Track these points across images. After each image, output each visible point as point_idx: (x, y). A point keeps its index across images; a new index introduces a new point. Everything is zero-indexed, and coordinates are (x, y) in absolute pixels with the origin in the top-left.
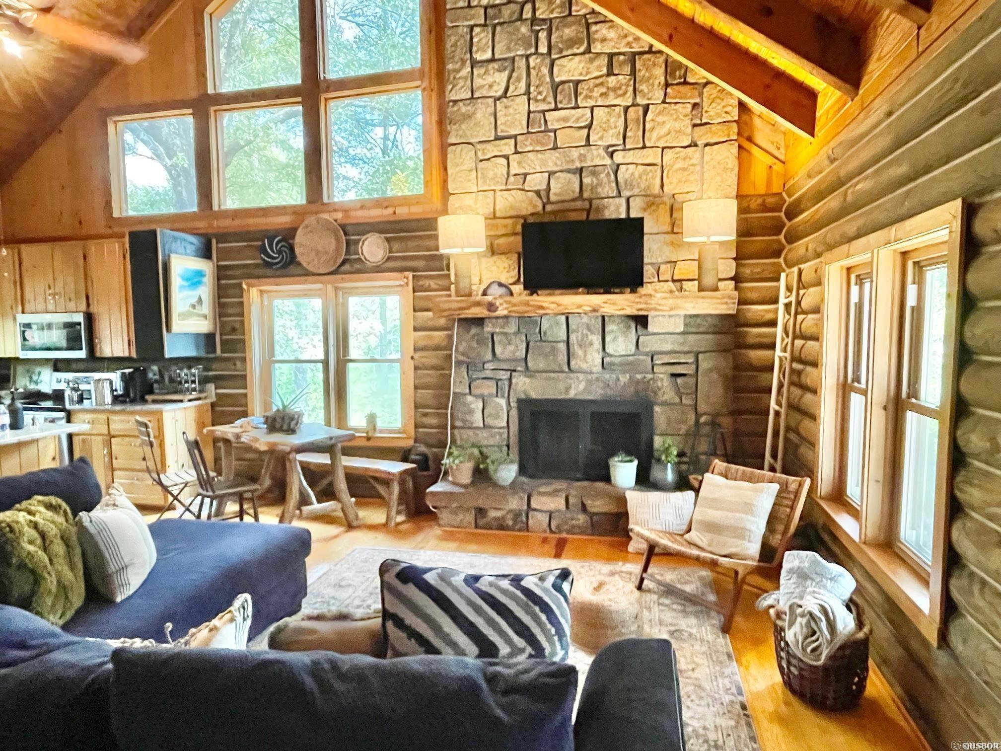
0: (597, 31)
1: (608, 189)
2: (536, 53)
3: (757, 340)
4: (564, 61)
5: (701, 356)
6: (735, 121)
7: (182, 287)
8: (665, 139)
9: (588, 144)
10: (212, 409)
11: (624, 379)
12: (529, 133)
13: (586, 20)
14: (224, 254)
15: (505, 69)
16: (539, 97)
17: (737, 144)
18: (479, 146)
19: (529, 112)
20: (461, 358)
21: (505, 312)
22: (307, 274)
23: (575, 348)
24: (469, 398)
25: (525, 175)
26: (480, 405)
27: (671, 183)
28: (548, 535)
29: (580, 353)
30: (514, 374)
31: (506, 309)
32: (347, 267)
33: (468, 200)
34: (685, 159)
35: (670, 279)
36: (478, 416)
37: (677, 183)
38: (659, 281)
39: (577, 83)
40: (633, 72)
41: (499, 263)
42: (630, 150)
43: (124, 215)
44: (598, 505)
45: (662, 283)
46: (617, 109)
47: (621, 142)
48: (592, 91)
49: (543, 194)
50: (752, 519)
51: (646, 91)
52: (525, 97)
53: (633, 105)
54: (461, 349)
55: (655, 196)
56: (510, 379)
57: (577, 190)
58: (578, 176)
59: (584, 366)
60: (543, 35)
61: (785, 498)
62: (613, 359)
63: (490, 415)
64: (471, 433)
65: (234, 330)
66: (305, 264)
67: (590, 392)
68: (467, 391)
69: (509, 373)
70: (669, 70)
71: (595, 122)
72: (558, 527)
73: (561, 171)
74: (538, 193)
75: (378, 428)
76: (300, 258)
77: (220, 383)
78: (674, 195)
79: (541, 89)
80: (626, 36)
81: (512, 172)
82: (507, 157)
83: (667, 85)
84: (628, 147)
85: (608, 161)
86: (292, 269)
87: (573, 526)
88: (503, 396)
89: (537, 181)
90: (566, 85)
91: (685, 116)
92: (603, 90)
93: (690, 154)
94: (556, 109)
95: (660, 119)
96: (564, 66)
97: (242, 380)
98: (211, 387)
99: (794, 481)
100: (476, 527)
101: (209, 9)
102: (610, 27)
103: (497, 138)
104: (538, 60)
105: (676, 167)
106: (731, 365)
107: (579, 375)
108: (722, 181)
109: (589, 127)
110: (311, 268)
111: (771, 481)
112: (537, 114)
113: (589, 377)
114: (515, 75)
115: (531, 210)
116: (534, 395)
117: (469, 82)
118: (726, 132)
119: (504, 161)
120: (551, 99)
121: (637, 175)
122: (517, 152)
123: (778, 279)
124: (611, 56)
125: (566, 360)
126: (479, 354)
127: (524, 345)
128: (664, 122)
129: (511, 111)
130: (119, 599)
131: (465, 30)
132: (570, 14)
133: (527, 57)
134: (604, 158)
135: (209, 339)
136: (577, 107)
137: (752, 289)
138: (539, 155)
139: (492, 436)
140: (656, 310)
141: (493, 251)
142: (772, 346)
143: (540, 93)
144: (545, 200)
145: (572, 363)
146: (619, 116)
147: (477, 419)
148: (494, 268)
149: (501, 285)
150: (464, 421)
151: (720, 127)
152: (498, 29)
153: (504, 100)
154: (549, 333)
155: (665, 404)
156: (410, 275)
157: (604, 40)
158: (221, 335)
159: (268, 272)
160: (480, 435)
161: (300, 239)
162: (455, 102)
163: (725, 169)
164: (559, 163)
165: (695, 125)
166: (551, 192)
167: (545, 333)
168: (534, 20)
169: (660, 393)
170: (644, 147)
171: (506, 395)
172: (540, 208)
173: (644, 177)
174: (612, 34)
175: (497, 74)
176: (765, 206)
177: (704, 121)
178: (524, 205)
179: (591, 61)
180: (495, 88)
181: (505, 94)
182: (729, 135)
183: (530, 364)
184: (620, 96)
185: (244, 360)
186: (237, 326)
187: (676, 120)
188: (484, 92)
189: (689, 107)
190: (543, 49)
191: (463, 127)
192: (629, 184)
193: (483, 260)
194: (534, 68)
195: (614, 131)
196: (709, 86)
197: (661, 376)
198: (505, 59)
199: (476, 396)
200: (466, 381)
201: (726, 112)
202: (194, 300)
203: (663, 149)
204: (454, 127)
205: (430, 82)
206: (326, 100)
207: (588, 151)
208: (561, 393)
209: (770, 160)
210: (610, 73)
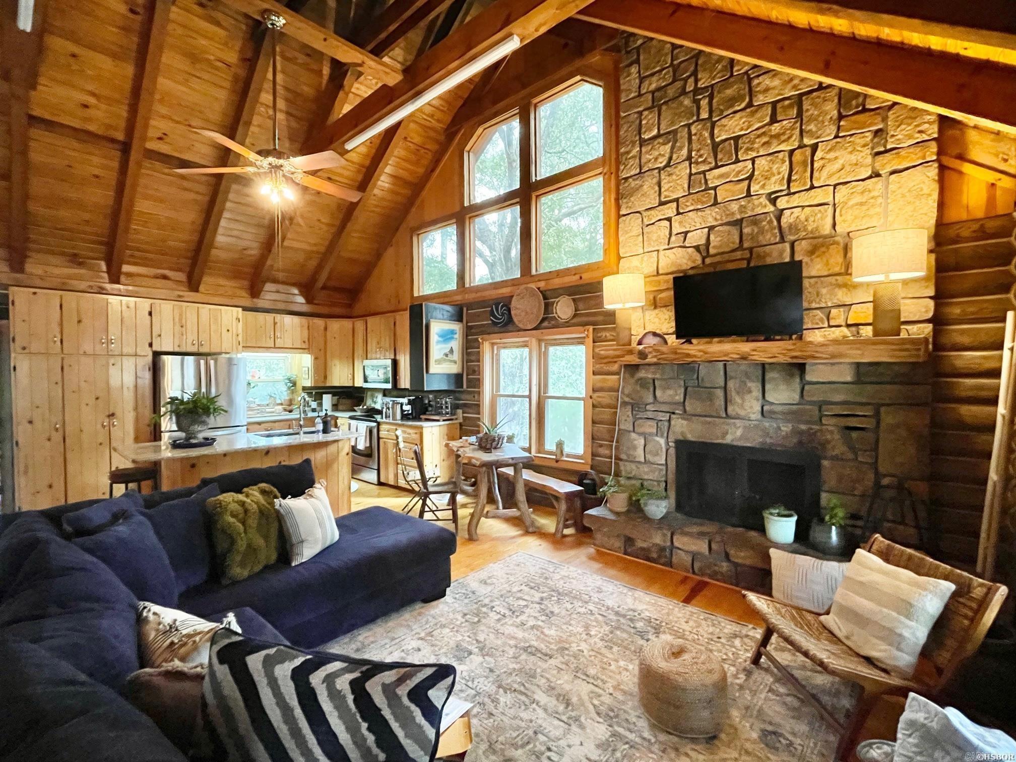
0: (759, 84)
1: (771, 236)
2: (698, 120)
3: (970, 393)
4: (724, 121)
5: (883, 409)
6: (934, 139)
7: (438, 342)
8: (838, 175)
9: (749, 194)
10: (461, 429)
11: (786, 428)
12: (690, 194)
13: (748, 76)
14: (471, 318)
15: (669, 142)
16: (700, 160)
17: (936, 165)
18: (644, 214)
19: (691, 175)
20: (627, 399)
21: (655, 360)
22: (520, 330)
23: (733, 394)
24: (633, 435)
25: (686, 233)
26: (642, 441)
27: (844, 221)
28: (690, 575)
29: (738, 400)
30: (673, 416)
31: (655, 356)
32: (545, 324)
33: (635, 262)
34: (862, 193)
35: (843, 324)
36: (640, 451)
37: (853, 221)
38: (830, 326)
39: (737, 139)
40: (800, 114)
41: (661, 315)
42: (794, 193)
43: (421, 294)
44: (743, 557)
45: (833, 329)
46: (781, 155)
47: (785, 187)
48: (753, 143)
49: (702, 248)
50: (907, 622)
51: (814, 129)
52: (687, 163)
53: (799, 147)
54: (627, 391)
55: (825, 237)
56: (669, 421)
57: (738, 241)
58: (738, 227)
59: (742, 413)
60: (704, 103)
61: (965, 605)
62: (773, 407)
63: (650, 452)
64: (633, 466)
65: (474, 372)
66: (517, 323)
67: (747, 439)
68: (631, 428)
69: (668, 415)
70: (842, 102)
71: (756, 173)
72: (700, 569)
73: (721, 225)
74: (697, 248)
75: (564, 453)
76: (515, 319)
77: (466, 410)
78: (848, 233)
79: (702, 152)
80: (791, 80)
81: (674, 232)
82: (669, 220)
83: (841, 117)
84: (792, 191)
85: (771, 208)
86: (510, 327)
87: (716, 573)
88: (662, 436)
89: (697, 238)
90: (727, 143)
91: (864, 146)
92: (765, 139)
93: (870, 187)
94: (717, 167)
95: (831, 155)
96: (725, 126)
97: (477, 407)
98: (460, 411)
99: (981, 585)
100: (625, 554)
101: (467, 148)
102: (774, 76)
103: (662, 204)
104: (699, 127)
105: (851, 203)
106: (927, 421)
107: (737, 421)
108: (914, 210)
109: (750, 178)
110: (521, 326)
111: (946, 578)
112: (698, 176)
113: (747, 423)
114: (678, 144)
115: (691, 265)
116: (690, 437)
117: (638, 160)
118: (920, 154)
119: (667, 223)
120: (711, 160)
121: (803, 217)
122: (678, 213)
123: (1003, 320)
124: (774, 104)
125: (723, 407)
126: (641, 398)
127: (683, 390)
128: (836, 158)
129: (674, 177)
130: (293, 564)
131: (636, 116)
132: (732, 75)
133: (689, 126)
134: (765, 206)
135: (458, 378)
136: (737, 161)
137: (963, 332)
138: (700, 213)
139: (651, 471)
140: (814, 357)
141: (655, 304)
142: (994, 402)
143: (701, 156)
144: (704, 254)
145: (730, 409)
146: (783, 161)
147: (640, 454)
148: (656, 320)
149: (655, 334)
150: (628, 455)
151: (911, 150)
152: (664, 108)
153: (668, 169)
154: (705, 380)
155: (834, 458)
156: (591, 328)
157: (767, 90)
158: (467, 375)
159: (496, 329)
160: (641, 469)
161: (514, 303)
162: (626, 179)
163: (919, 196)
164: (718, 217)
165: (878, 154)
166: (712, 245)
167: (703, 380)
168: (697, 91)
169: (829, 446)
170: (812, 187)
171: (665, 435)
172: (699, 262)
173: (812, 219)
174: (776, 82)
175: (662, 148)
176: (984, 232)
177: (889, 147)
178: (685, 261)
179: (753, 114)
180: (660, 160)
181: (668, 165)
182: (924, 157)
183: (688, 408)
184: (784, 141)
185: (479, 393)
186: (476, 369)
187: (851, 153)
188: (650, 166)
189: (869, 136)
190: (704, 115)
191: (632, 199)
192: (793, 228)
193: (648, 313)
194: (695, 134)
195: (777, 177)
196: (896, 107)
197: (830, 428)
198: (669, 133)
199: (640, 434)
200: (631, 419)
201: (920, 132)
202: (447, 351)
203: (835, 186)
204: (625, 201)
205: (610, 168)
206: (537, 196)
207: (749, 202)
208: (717, 438)
209: (991, 176)
210: (774, 120)
